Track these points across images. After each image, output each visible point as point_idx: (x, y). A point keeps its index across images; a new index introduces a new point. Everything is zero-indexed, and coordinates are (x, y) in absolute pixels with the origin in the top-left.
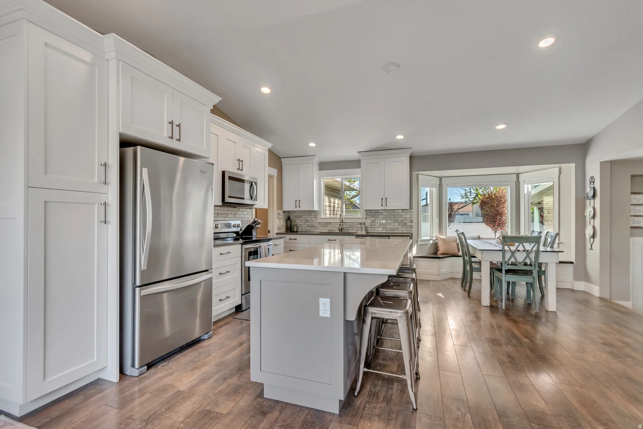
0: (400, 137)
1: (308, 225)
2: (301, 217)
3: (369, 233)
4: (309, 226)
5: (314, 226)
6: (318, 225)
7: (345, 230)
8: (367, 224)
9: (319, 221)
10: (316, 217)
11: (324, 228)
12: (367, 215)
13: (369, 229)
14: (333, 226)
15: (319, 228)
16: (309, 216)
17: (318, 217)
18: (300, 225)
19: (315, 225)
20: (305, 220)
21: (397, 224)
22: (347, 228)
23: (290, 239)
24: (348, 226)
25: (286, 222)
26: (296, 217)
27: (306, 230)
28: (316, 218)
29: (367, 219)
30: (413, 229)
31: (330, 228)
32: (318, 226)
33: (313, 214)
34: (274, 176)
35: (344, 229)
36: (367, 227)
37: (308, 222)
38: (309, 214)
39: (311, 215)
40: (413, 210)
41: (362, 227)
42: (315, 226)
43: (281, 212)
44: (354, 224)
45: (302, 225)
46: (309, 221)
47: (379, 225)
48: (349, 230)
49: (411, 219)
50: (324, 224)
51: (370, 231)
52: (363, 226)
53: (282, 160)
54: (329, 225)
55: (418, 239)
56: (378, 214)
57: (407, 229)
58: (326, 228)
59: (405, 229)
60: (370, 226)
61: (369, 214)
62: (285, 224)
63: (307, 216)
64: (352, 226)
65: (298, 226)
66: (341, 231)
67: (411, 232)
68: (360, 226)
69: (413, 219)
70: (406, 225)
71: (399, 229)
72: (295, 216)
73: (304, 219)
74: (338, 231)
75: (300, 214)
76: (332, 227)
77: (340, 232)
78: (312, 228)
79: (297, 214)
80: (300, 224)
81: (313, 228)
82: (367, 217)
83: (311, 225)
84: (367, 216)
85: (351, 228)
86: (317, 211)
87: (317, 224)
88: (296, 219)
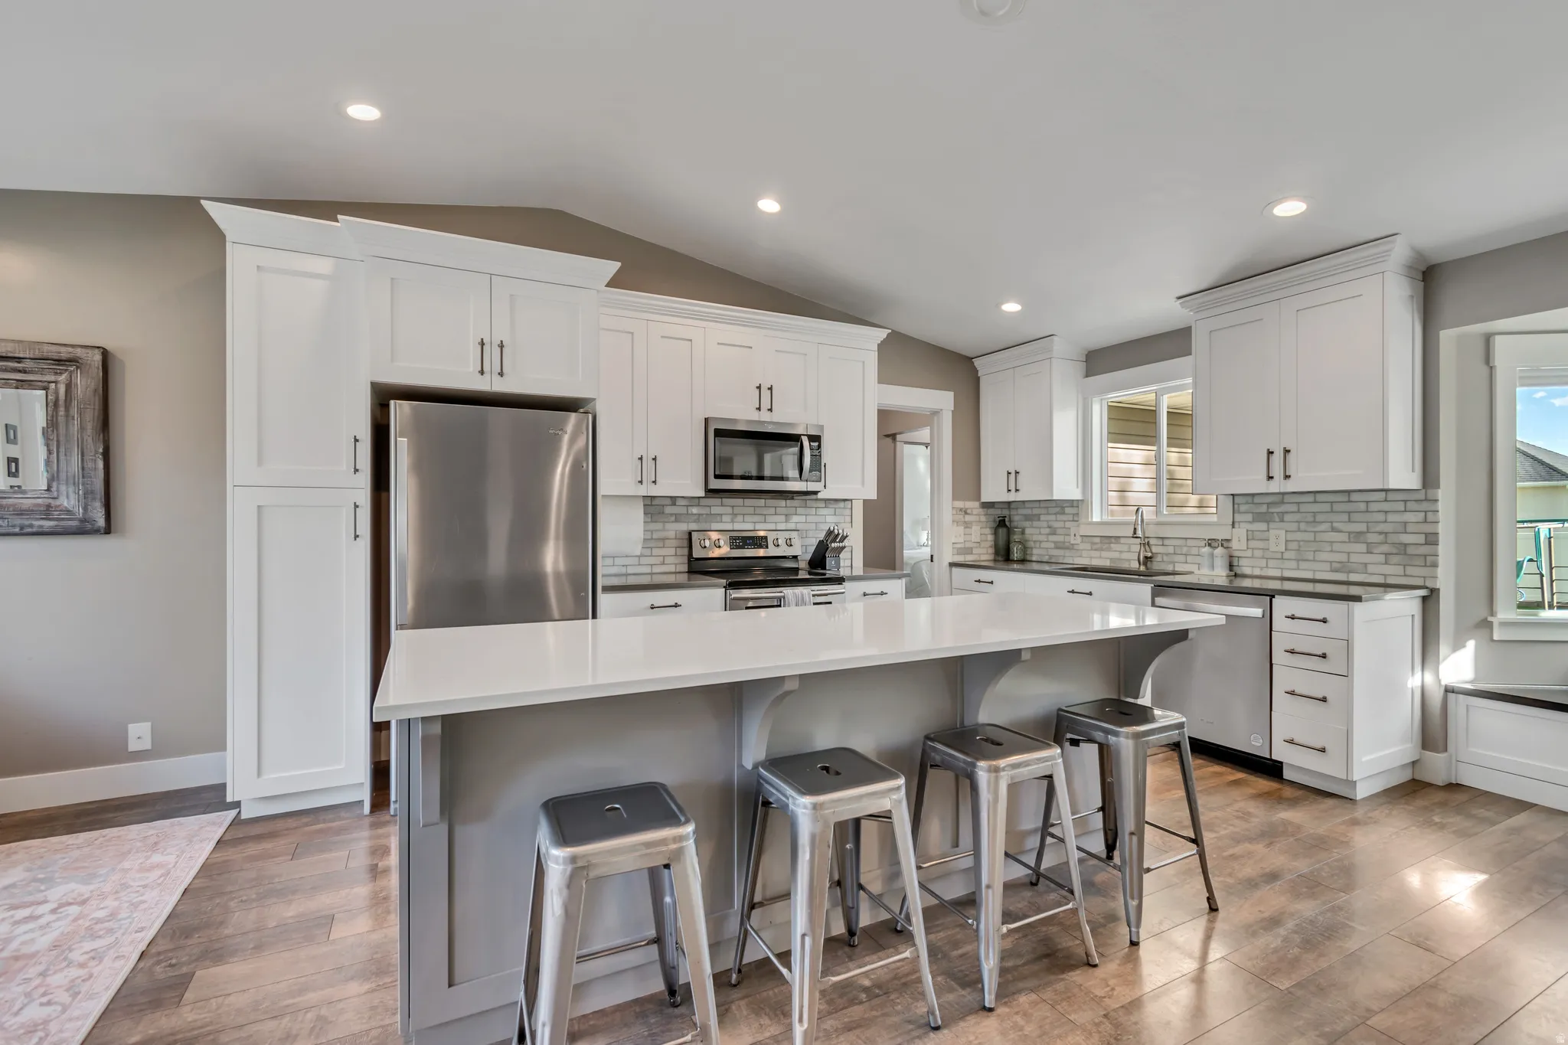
0: (1290, 208)
1: (1055, 542)
2: (1039, 520)
3: (1245, 576)
4: (1059, 546)
5: (1071, 547)
6: (1082, 542)
7: (1163, 561)
8: (1235, 545)
9: (1084, 530)
10: (1076, 517)
11: (1096, 554)
12: (1239, 512)
13: (1243, 562)
14: (1125, 548)
15: (1085, 553)
16: (1060, 517)
17: (1083, 520)
18: (1035, 541)
19: (1073, 544)
20: (1049, 527)
21: (1363, 548)
22: (1167, 554)
23: (979, 581)
24: (1171, 550)
25: (995, 534)
26: (1028, 518)
27: (1051, 557)
28: (1075, 523)
29: (1236, 525)
30: (1440, 571)
31: (1116, 555)
32: (1081, 547)
33: (1067, 510)
34: (941, 410)
35: (1159, 558)
36: (1236, 554)
37: (1054, 534)
38: (1058, 509)
39: (1064, 513)
40: (1440, 491)
41: (1212, 556)
42: (1076, 547)
43: (973, 505)
44: (1190, 543)
45: (1041, 542)
46: (1059, 531)
47: (1283, 549)
48: (1174, 563)
49: (1428, 528)
50: (1097, 540)
51: (1247, 571)
52: (1219, 551)
53: (977, 362)
54: (1112, 545)
55: (1492, 613)
56: (1283, 508)
57: (1410, 570)
58: (1104, 554)
59: (1399, 570)
60: (1249, 553)
61: (1243, 508)
62: (990, 538)
63: (1053, 517)
64: (1185, 550)
65: (1031, 544)
66: (1145, 564)
67: (1428, 584)
68: (1207, 549)
69: (1440, 531)
70: (1405, 554)
71: (1371, 569)
72: (1025, 515)
73: (1045, 524)
74: (1135, 565)
75: (1036, 511)
76: (1121, 552)
77: (1142, 568)
78: (1067, 551)
79: (1028, 512)
80: (1035, 538)
81: (1067, 553)
82: (1236, 520)
83: (1064, 542)
84: (1238, 517)
85: (1182, 558)
86: (1078, 500)
87: (1079, 540)
88: (1027, 524)
